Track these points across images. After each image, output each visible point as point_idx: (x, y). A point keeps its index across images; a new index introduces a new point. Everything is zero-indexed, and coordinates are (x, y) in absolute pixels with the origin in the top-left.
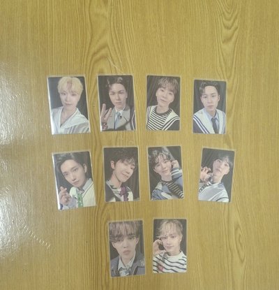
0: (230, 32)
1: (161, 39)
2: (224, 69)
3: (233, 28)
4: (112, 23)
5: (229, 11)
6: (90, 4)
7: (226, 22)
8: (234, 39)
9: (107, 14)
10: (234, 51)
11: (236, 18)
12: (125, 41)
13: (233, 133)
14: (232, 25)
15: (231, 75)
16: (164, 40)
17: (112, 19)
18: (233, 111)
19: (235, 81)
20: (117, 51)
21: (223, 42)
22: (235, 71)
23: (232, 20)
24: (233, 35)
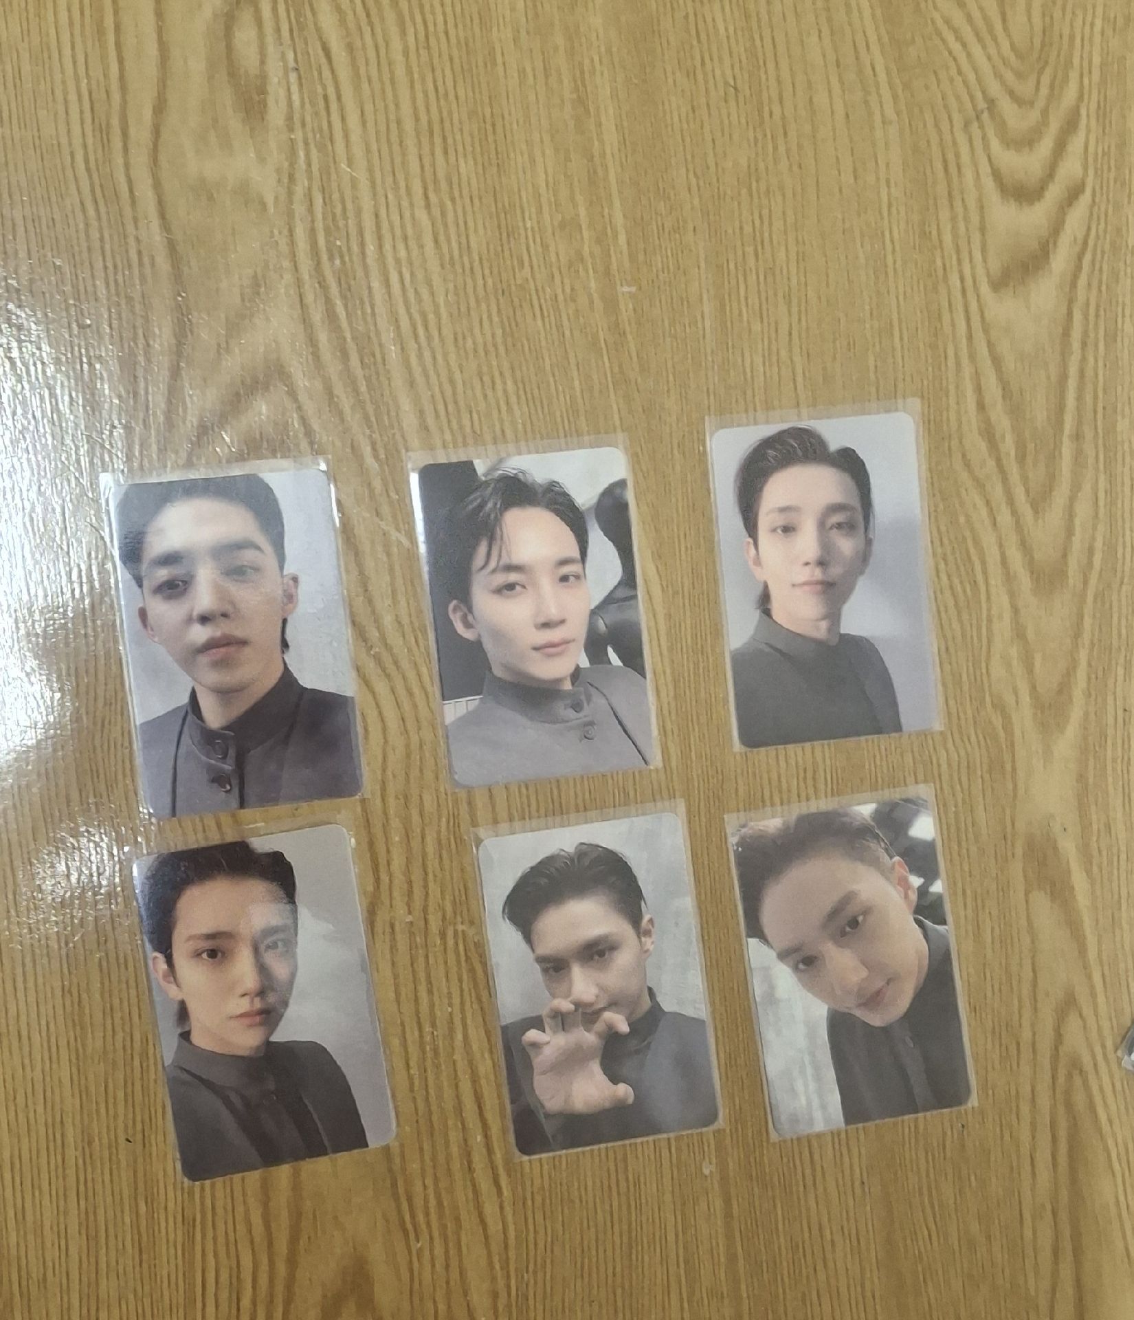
0: (1035, 217)
1: (611, 305)
2: (1008, 446)
3: (1054, 192)
4: (300, 232)
5: (1025, 89)
6: (157, 132)
7: (1010, 160)
8: (1060, 261)
9: (266, 184)
10: (1066, 333)
11: (1071, 125)
12: (388, 336)
13: (1085, 826)
14: (1050, 173)
15: (1052, 478)
16: (626, 309)
17: (299, 209)
18: (1078, 693)
19: (1083, 510)
20: (346, 403)
21: (998, 285)
22: (1078, 455)
23: (1046, 146)
24: (1056, 228)
